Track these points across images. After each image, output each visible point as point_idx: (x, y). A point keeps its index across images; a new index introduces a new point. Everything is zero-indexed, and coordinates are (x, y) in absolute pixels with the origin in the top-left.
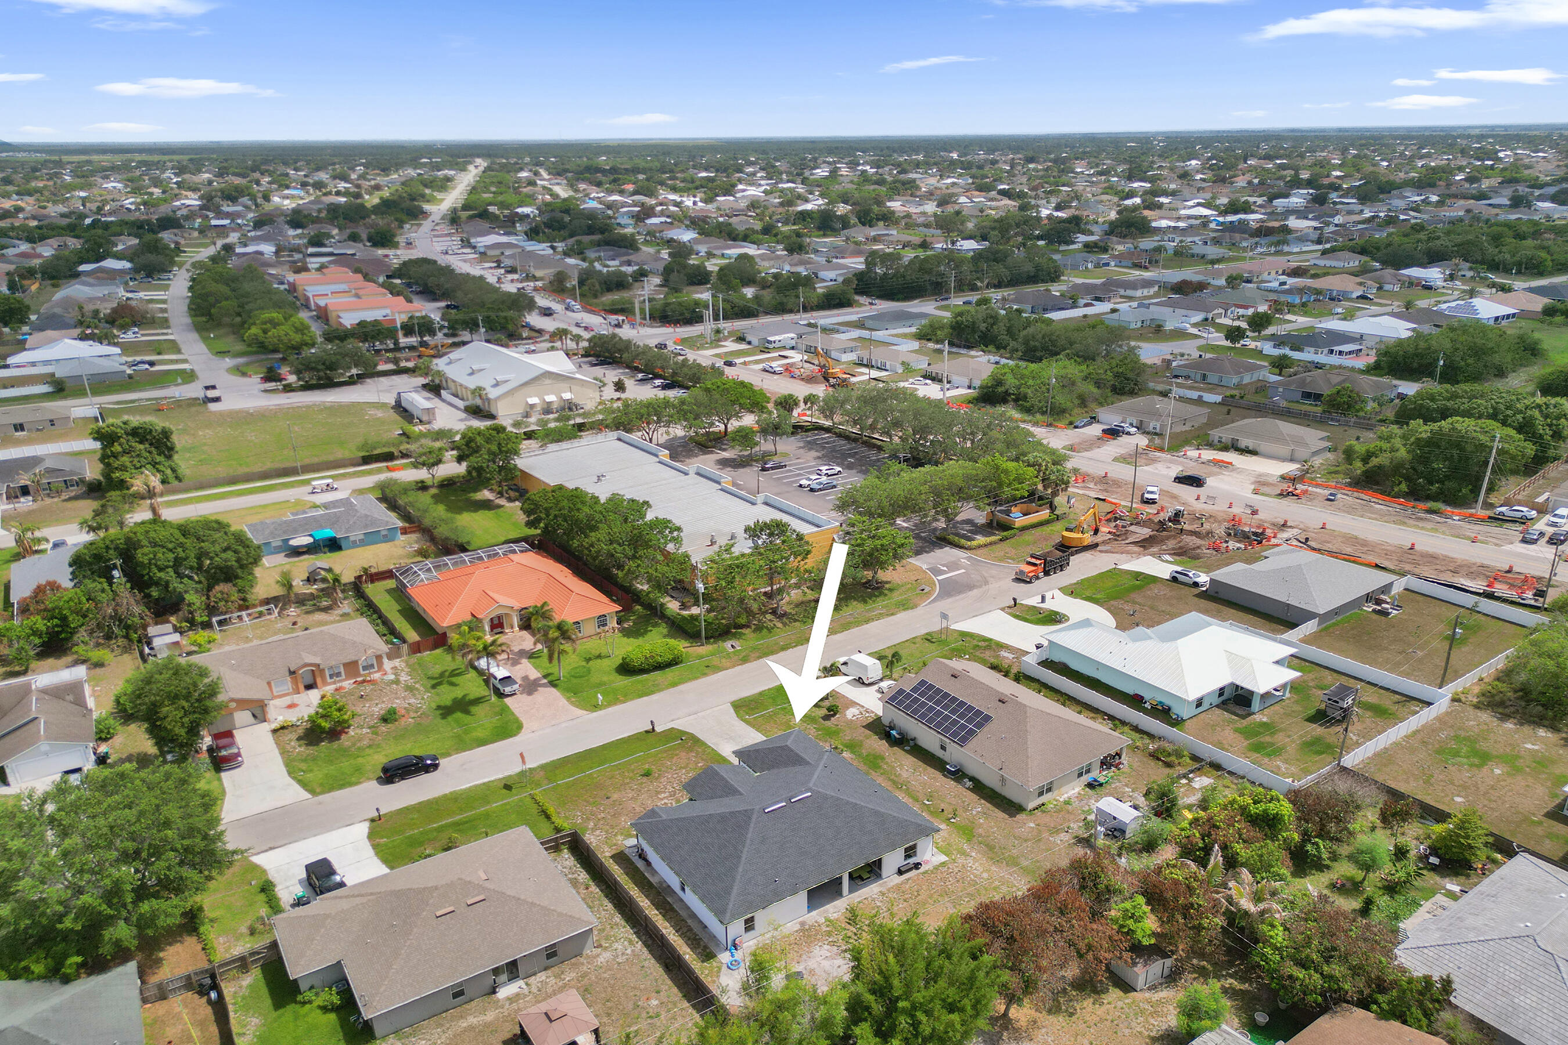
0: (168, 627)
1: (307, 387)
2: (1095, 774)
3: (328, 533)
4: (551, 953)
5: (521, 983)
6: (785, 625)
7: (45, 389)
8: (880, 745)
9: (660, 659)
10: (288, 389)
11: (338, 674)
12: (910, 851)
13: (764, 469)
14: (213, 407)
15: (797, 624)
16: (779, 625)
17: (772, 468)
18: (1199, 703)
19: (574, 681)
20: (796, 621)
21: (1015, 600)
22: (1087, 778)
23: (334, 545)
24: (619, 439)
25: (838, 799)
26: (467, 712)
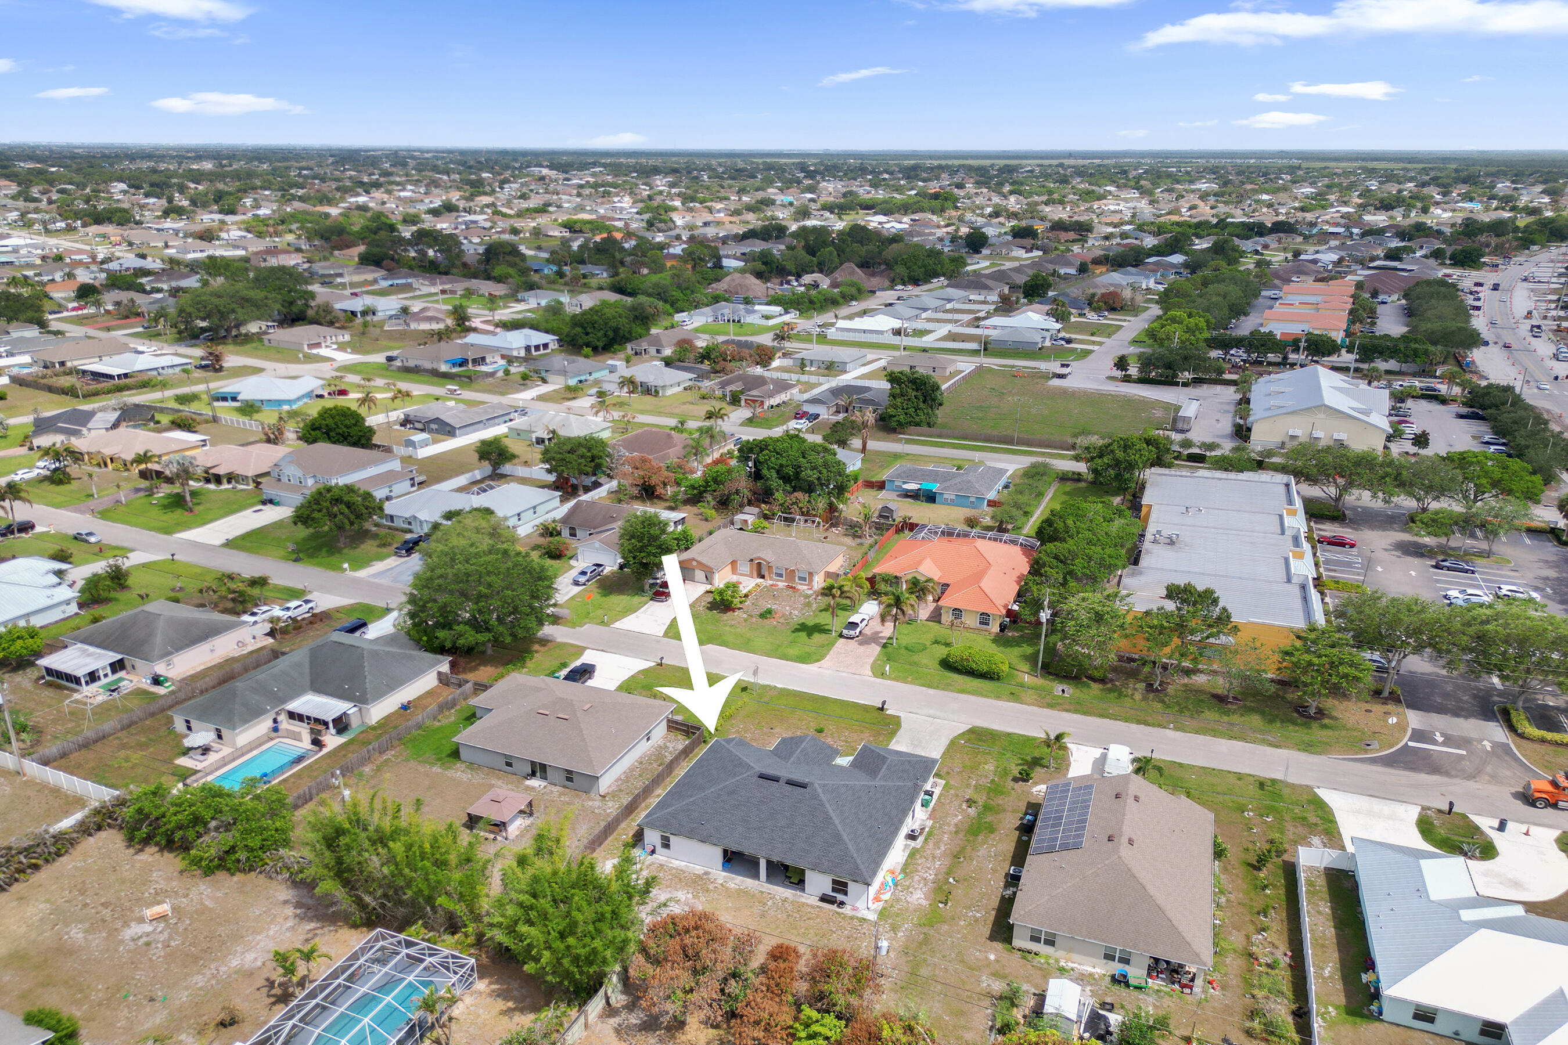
0: (756, 510)
1: (1143, 381)
2: (1136, 973)
3: (935, 487)
4: (569, 776)
5: (543, 783)
6: (1145, 699)
7: (974, 346)
8: (1010, 822)
9: (974, 666)
10: (1127, 379)
11: (781, 575)
12: (840, 887)
13: (1437, 567)
14: (1056, 382)
15: (1159, 705)
16: (1138, 696)
17: (1449, 569)
18: (1425, 1015)
19: (903, 651)
20: (1163, 702)
21: (1451, 804)
22: (1116, 968)
23: (931, 498)
24: (1287, 485)
25: (823, 805)
26: (810, 635)
